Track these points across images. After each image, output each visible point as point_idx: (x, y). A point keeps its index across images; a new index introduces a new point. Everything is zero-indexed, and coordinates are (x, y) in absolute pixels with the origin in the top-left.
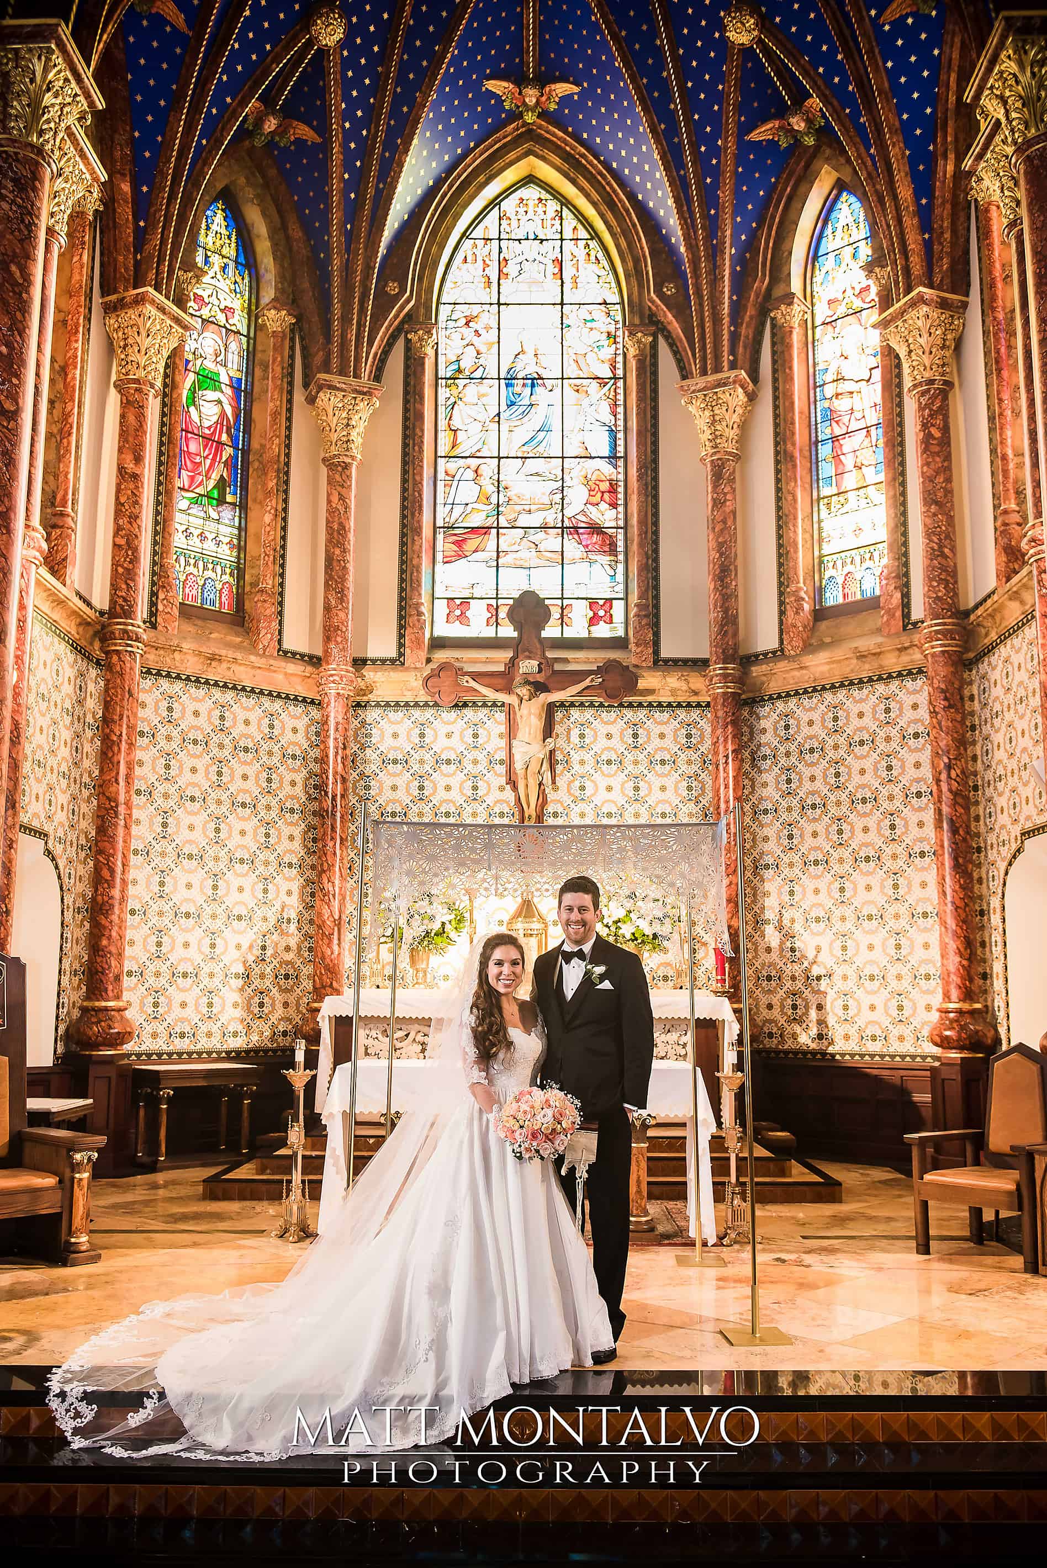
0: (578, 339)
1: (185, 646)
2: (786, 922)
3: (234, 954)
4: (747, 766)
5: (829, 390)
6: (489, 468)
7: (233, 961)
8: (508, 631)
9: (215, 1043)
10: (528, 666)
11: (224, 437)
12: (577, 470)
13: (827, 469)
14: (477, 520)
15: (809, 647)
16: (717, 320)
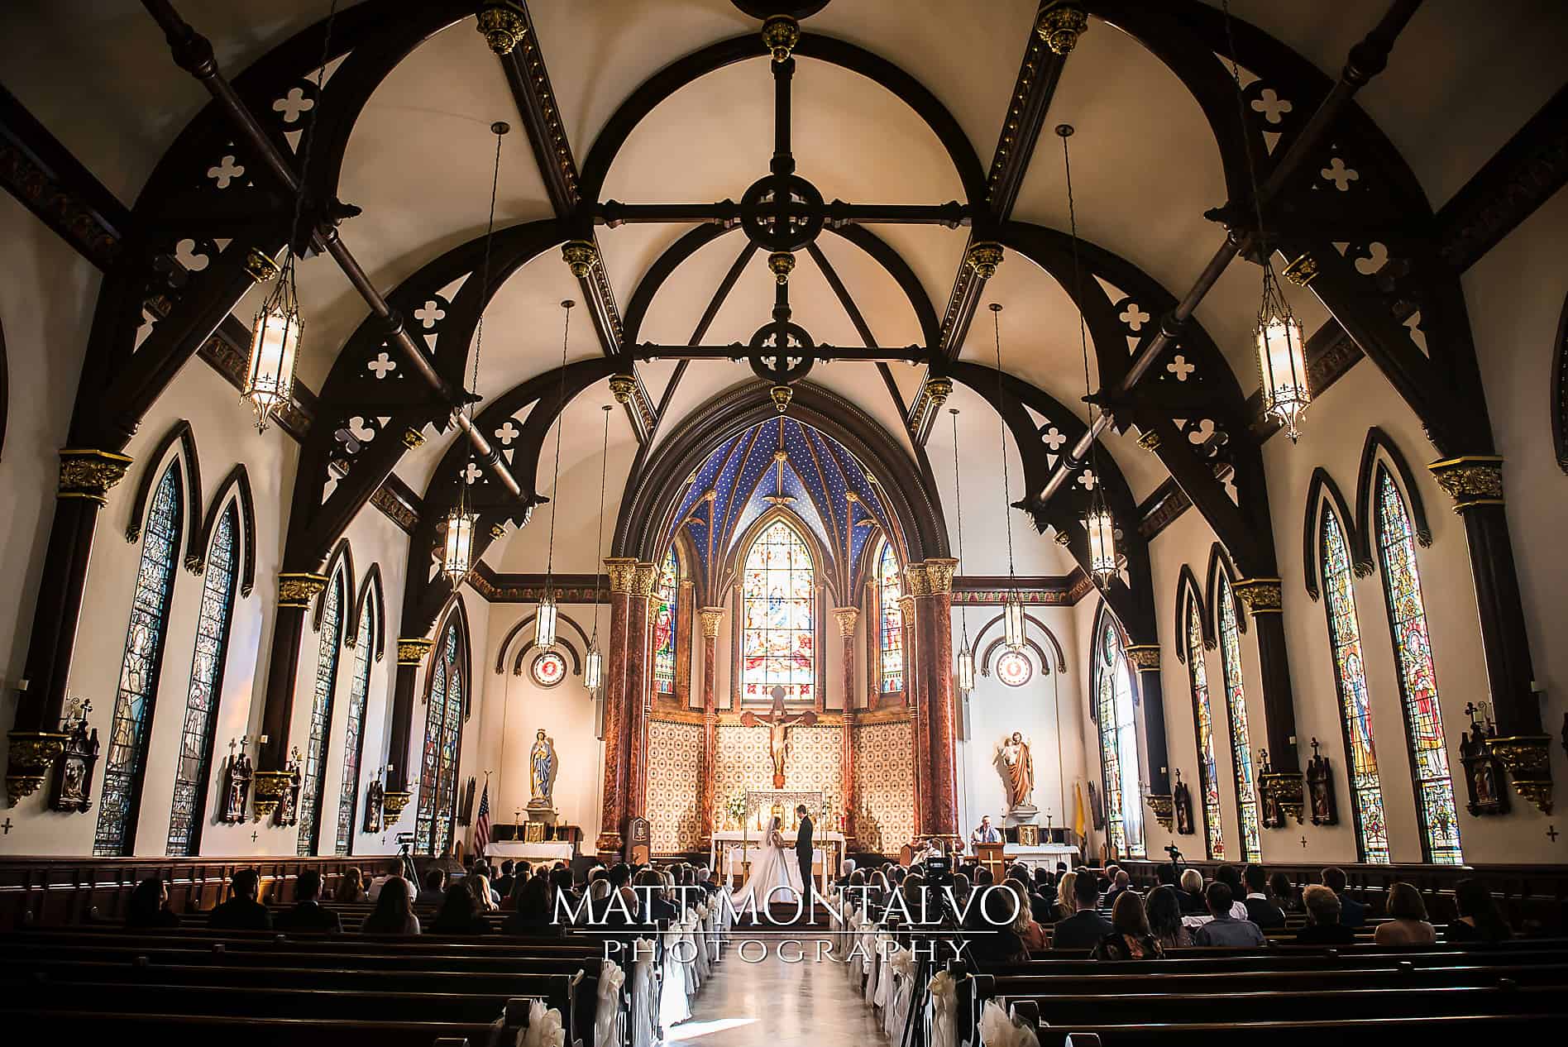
0: (797, 583)
1: (661, 711)
2: (869, 808)
3: (675, 819)
4: (856, 750)
5: (887, 611)
6: (763, 633)
7: (674, 821)
8: (770, 697)
9: (669, 851)
10: (778, 713)
11: (669, 628)
12: (796, 634)
13: (886, 640)
14: (759, 654)
15: (879, 708)
16: (846, 586)
